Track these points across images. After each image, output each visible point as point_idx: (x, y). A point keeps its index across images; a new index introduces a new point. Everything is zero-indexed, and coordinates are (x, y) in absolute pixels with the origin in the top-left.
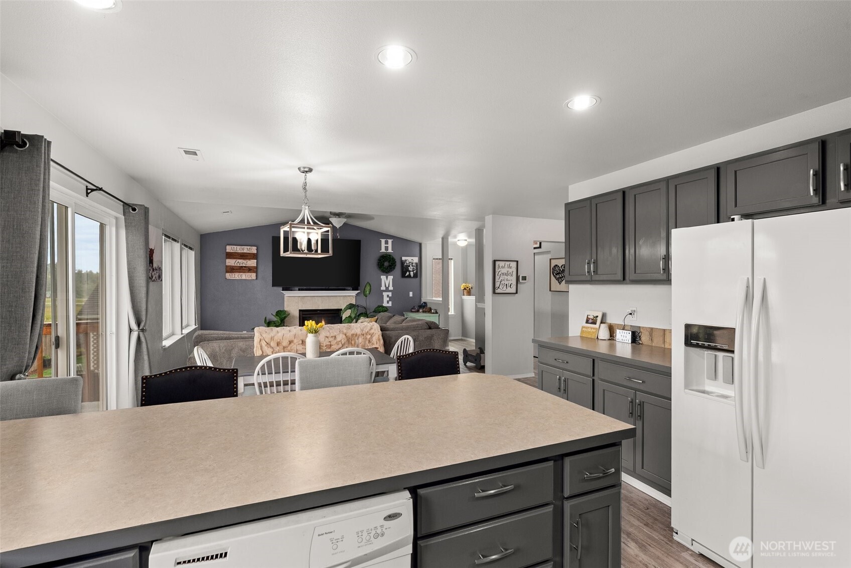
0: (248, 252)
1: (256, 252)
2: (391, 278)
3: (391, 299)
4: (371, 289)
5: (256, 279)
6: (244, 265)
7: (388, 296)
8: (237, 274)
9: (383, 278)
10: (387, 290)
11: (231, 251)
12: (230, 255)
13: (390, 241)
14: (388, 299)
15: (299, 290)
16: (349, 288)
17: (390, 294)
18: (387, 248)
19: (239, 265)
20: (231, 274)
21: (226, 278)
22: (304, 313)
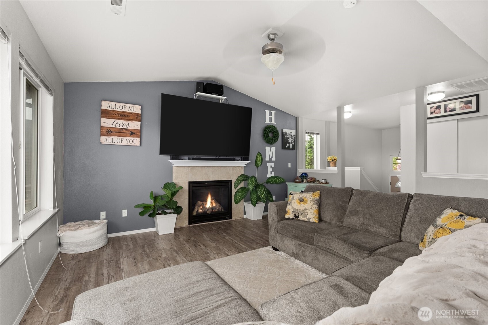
0: (130, 111)
1: (140, 113)
2: (274, 149)
3: (274, 170)
5: (141, 145)
6: (126, 128)
7: (271, 166)
8: (115, 138)
9: (267, 148)
10: (271, 161)
11: (109, 109)
12: (106, 114)
13: (273, 113)
14: (271, 170)
15: (189, 159)
16: (238, 158)
17: (273, 165)
18: (270, 119)
19: (118, 127)
20: (107, 138)
21: (100, 143)
22: (194, 185)
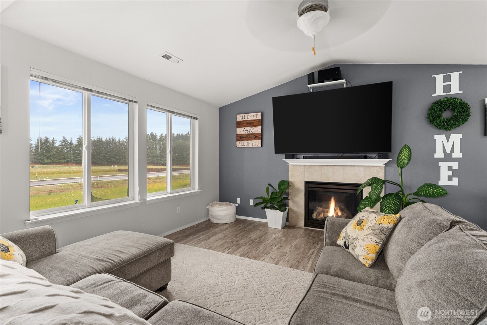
0: (254, 119)
1: (260, 118)
2: (456, 138)
3: (455, 173)
4: (410, 156)
5: (262, 146)
6: (251, 133)
7: (450, 168)
8: (245, 142)
9: (440, 138)
10: (448, 157)
11: (241, 120)
12: (240, 124)
13: (455, 76)
14: (450, 173)
15: (304, 158)
16: (374, 155)
17: (455, 165)
18: (447, 88)
19: (246, 133)
20: (240, 142)
21: (237, 146)
22: (310, 185)
